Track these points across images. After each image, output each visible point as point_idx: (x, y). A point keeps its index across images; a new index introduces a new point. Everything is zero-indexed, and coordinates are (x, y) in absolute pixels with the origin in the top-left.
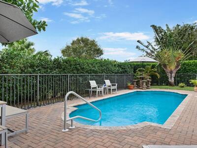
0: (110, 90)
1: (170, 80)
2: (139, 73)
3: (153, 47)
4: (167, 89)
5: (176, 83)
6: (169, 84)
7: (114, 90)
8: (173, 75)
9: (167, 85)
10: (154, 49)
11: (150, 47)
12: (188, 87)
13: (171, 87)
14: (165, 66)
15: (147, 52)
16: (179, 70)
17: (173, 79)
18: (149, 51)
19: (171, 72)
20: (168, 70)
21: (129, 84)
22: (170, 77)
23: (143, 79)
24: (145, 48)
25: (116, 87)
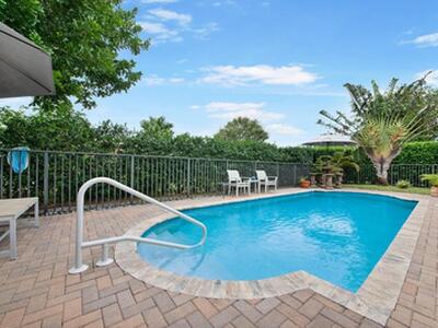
0: (263, 186)
1: (379, 175)
2: (322, 163)
3: (347, 121)
4: (374, 189)
5: (392, 181)
6: (377, 181)
7: (271, 187)
8: (386, 166)
9: (373, 183)
10: (350, 124)
11: (343, 121)
12: (416, 189)
13: (381, 187)
14: (370, 150)
15: (336, 129)
16: (397, 158)
17: (385, 173)
18: (341, 127)
19: (382, 161)
20: (375, 157)
21: (302, 180)
22: (379, 169)
23: (327, 171)
24: (334, 123)
25: (275, 183)
